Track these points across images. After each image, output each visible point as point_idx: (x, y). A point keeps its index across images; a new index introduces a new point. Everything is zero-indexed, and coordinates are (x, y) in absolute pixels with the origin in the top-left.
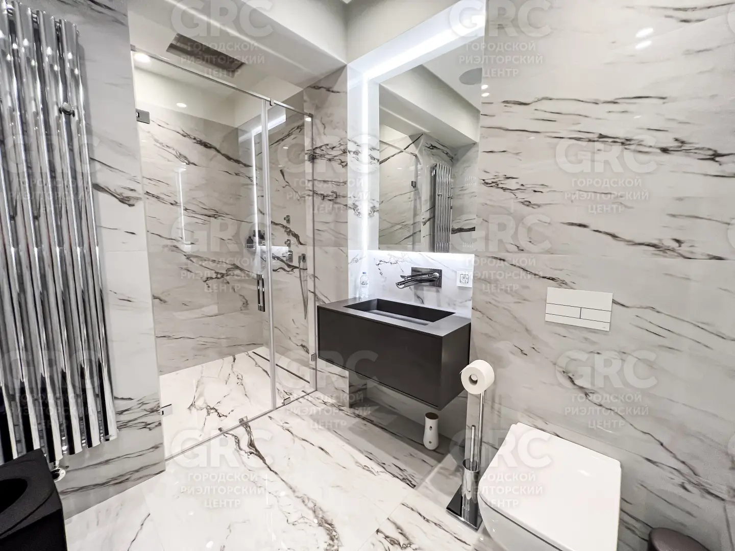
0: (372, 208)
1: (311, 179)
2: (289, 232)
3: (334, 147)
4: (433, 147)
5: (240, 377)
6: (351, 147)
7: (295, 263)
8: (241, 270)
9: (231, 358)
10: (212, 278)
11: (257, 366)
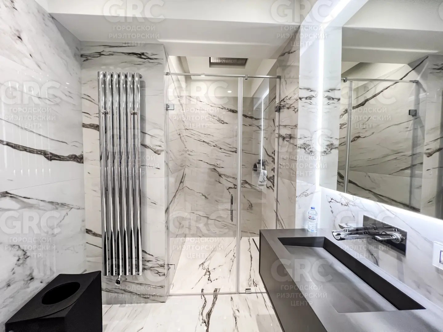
0: (328, 146)
1: (278, 124)
3: (291, 98)
6: (303, 94)
8: (249, 184)
10: (231, 188)
11: (249, 250)
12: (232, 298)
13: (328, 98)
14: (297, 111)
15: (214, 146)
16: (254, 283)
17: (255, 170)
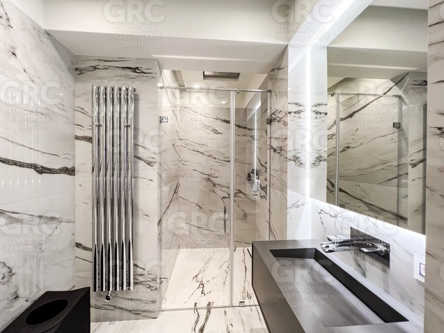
0: (317, 158)
3: (281, 111)
6: (292, 108)
8: (243, 194)
10: (226, 197)
11: (244, 261)
12: (225, 312)
13: (316, 113)
14: (287, 124)
15: (208, 156)
16: (248, 296)
17: (249, 179)
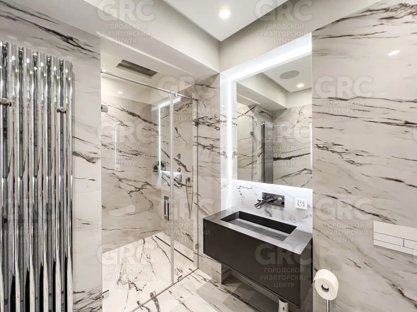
0: (233, 153)
1: (196, 135)
2: (180, 164)
3: (211, 119)
4: (262, 112)
5: (148, 256)
6: (222, 119)
7: (184, 182)
8: (150, 185)
9: (142, 241)
10: (133, 191)
11: (158, 247)
12: (170, 292)
13: (233, 124)
14: (219, 129)
15: (113, 149)
17: (155, 171)
